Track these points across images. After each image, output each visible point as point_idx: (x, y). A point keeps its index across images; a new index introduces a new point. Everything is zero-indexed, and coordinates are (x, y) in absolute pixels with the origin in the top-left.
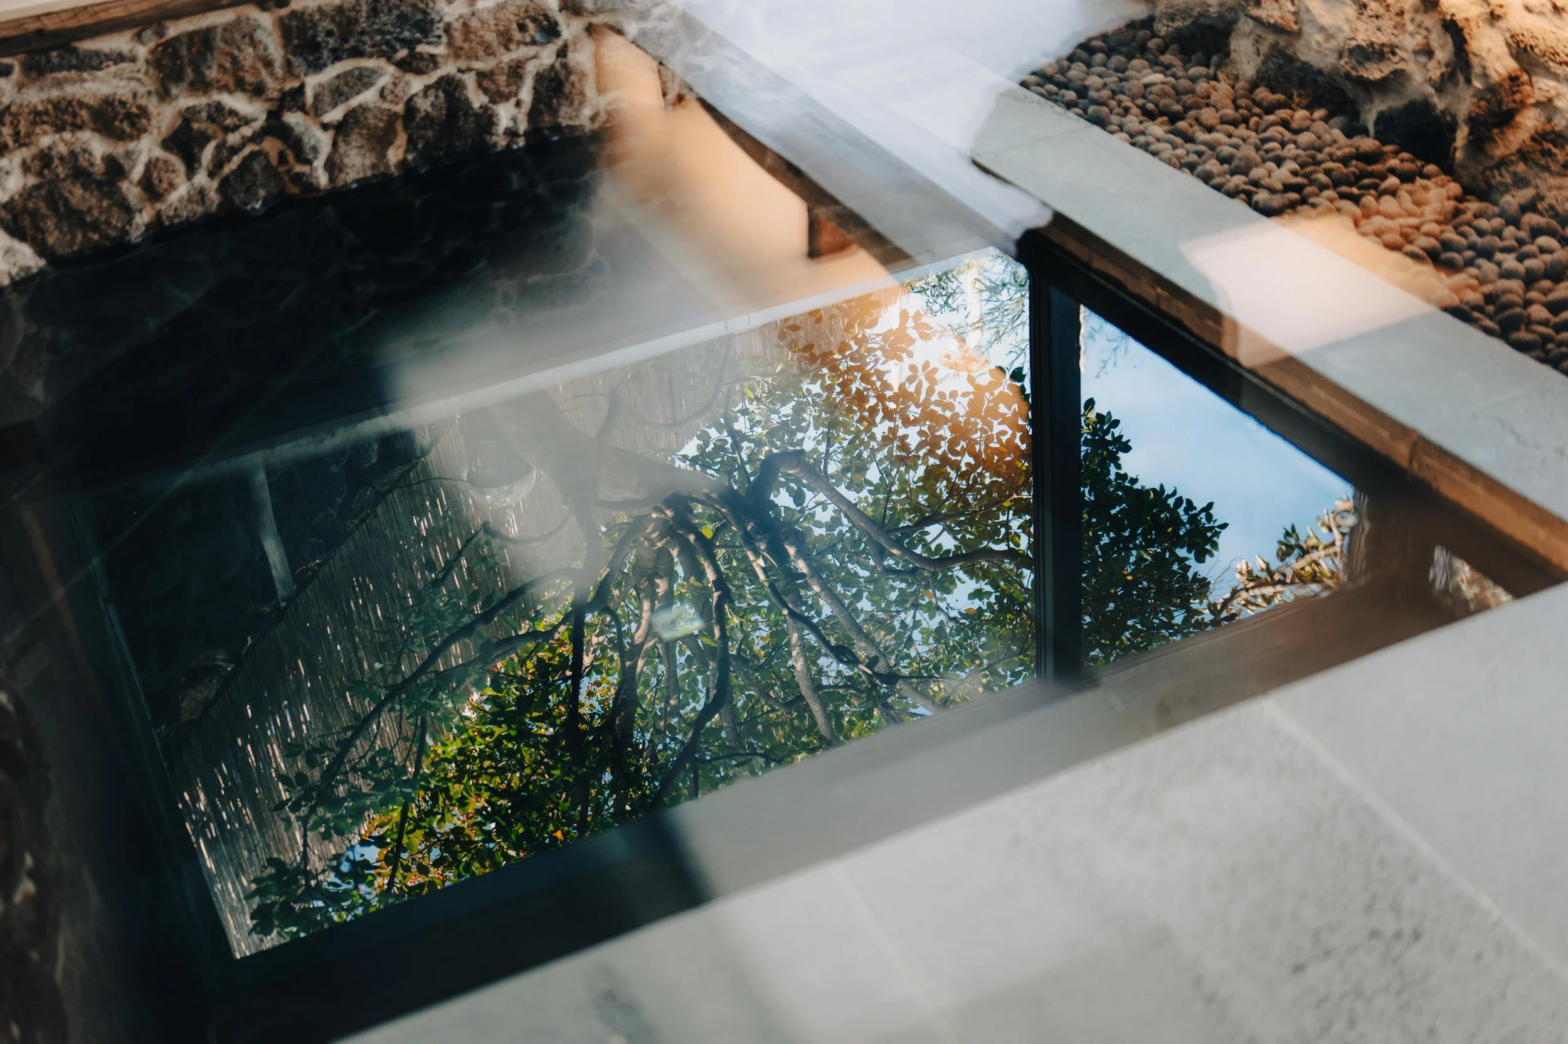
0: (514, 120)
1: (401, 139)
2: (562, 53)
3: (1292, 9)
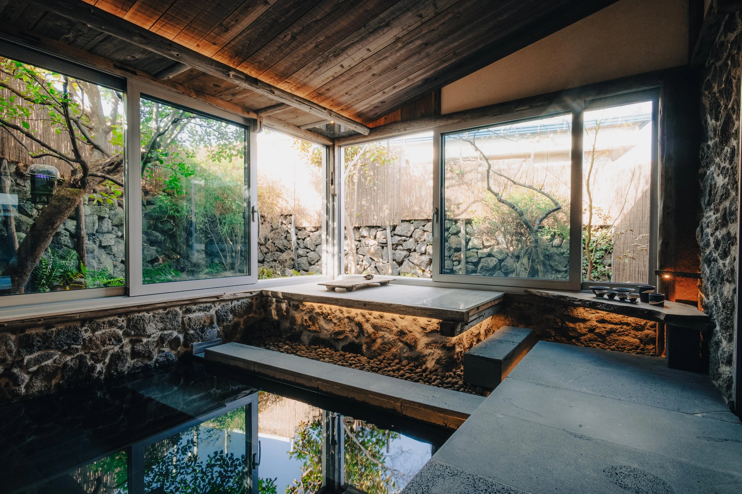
0: (102, 368)
1: (59, 376)
2: (122, 347)
3: (318, 327)
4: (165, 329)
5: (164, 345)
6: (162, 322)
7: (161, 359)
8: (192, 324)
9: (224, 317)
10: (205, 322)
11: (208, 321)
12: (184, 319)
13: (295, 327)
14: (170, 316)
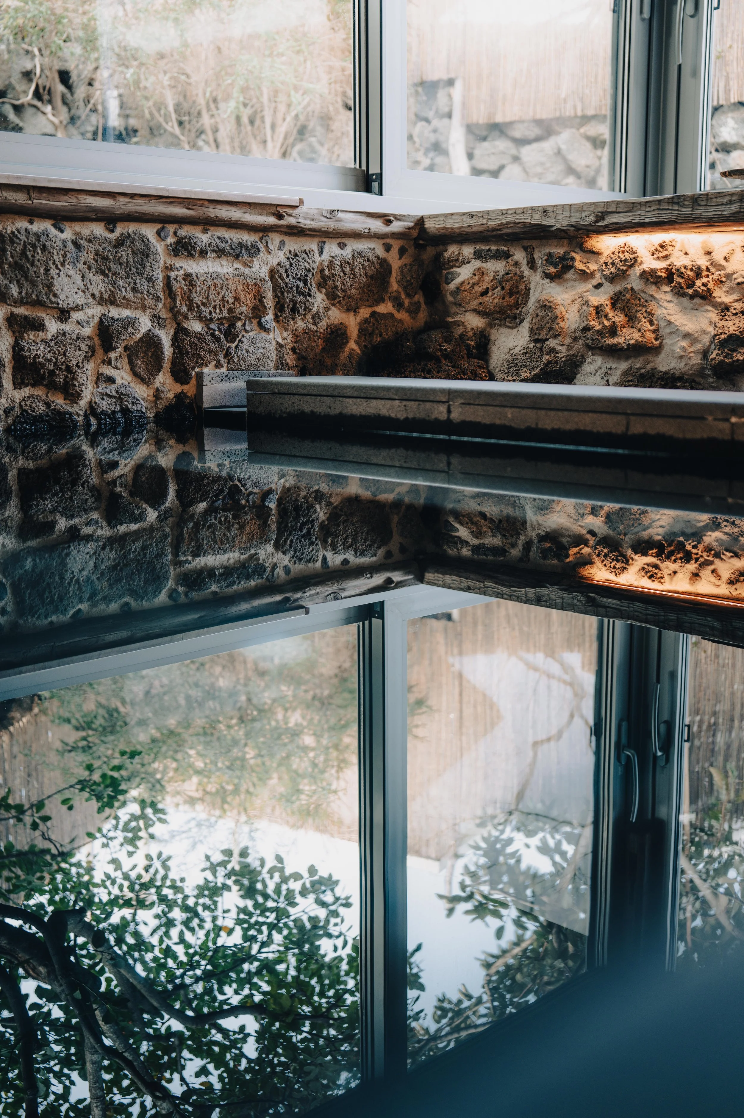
3: (652, 328)
4: (112, 301)
5: (113, 355)
6: (103, 273)
7: (105, 405)
8: (198, 299)
9: (299, 298)
10: (237, 299)
11: (248, 299)
12: (173, 274)
13: (552, 343)
14: (125, 254)
